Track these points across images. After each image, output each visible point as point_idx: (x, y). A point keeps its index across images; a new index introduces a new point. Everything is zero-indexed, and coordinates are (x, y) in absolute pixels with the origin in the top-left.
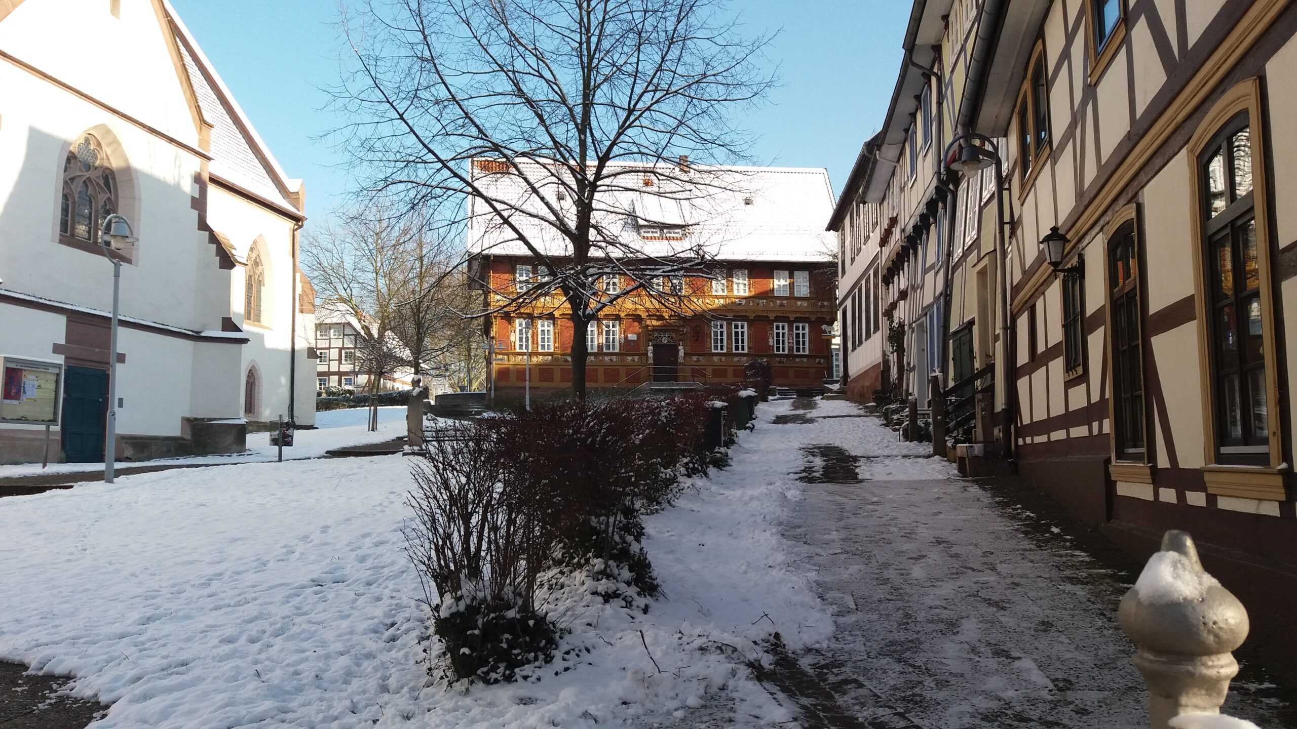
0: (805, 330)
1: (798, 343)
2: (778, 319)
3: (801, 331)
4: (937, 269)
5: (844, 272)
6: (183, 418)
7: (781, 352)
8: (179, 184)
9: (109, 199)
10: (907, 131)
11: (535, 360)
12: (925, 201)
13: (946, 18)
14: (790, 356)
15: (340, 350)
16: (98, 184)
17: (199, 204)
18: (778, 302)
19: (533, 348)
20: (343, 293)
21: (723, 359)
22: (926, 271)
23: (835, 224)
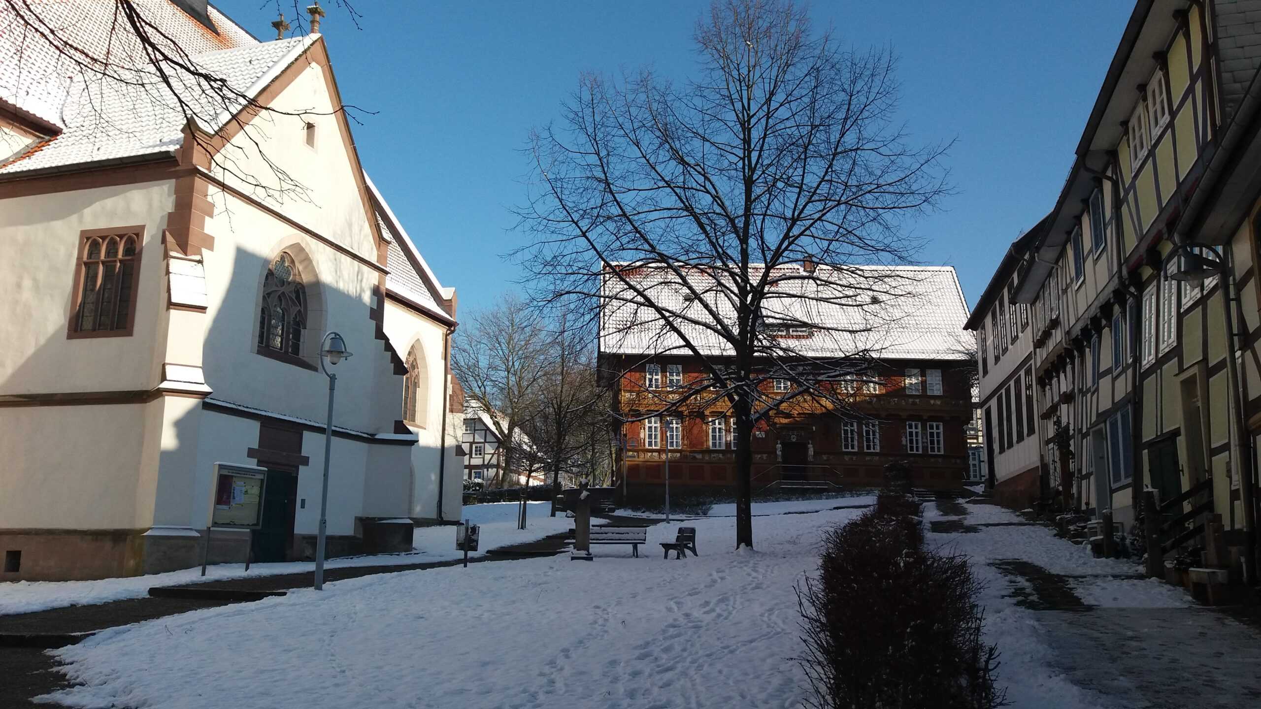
0: (939, 429)
1: (932, 442)
2: (912, 418)
3: (935, 431)
4: (1115, 374)
5: (985, 372)
6: (356, 518)
7: (915, 452)
8: (360, 295)
9: (300, 311)
10: (1069, 233)
11: (664, 456)
12: (1097, 304)
13: (1125, 124)
14: (925, 455)
15: (471, 444)
16: (291, 299)
17: (377, 315)
18: (911, 400)
19: (662, 445)
20: (477, 390)
21: (854, 458)
22: (1098, 375)
23: (974, 323)
